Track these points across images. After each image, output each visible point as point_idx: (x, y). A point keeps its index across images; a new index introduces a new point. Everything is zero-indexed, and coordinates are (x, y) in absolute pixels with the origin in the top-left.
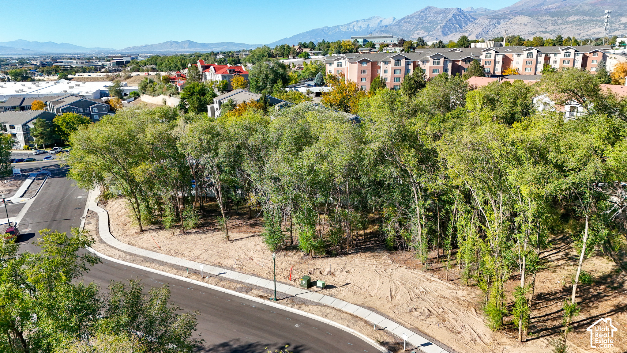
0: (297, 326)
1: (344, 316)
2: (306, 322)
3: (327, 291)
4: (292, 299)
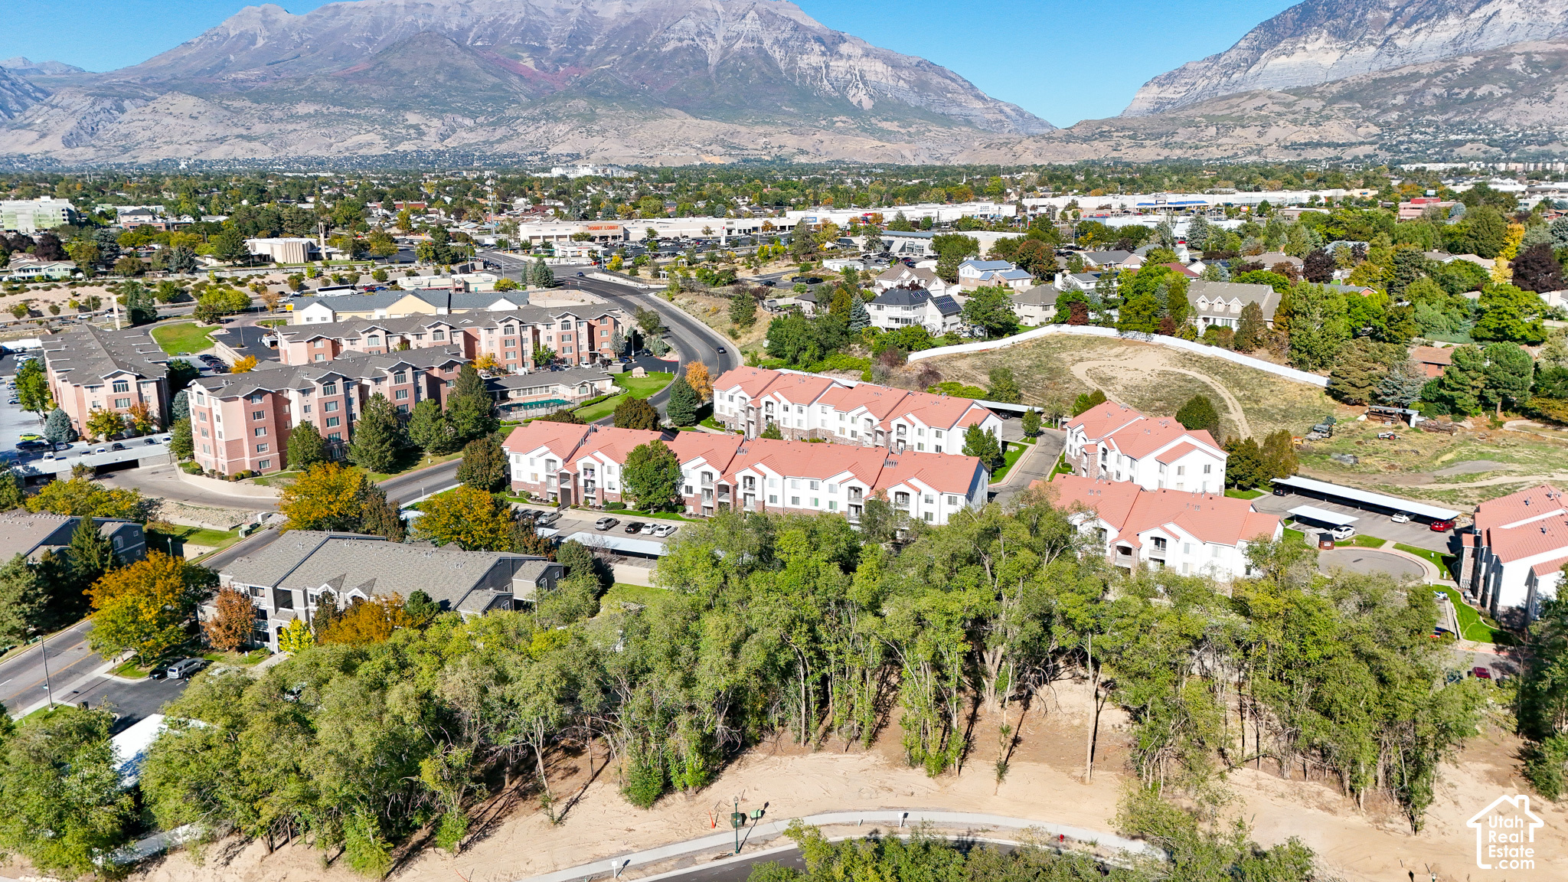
4: (749, 843)
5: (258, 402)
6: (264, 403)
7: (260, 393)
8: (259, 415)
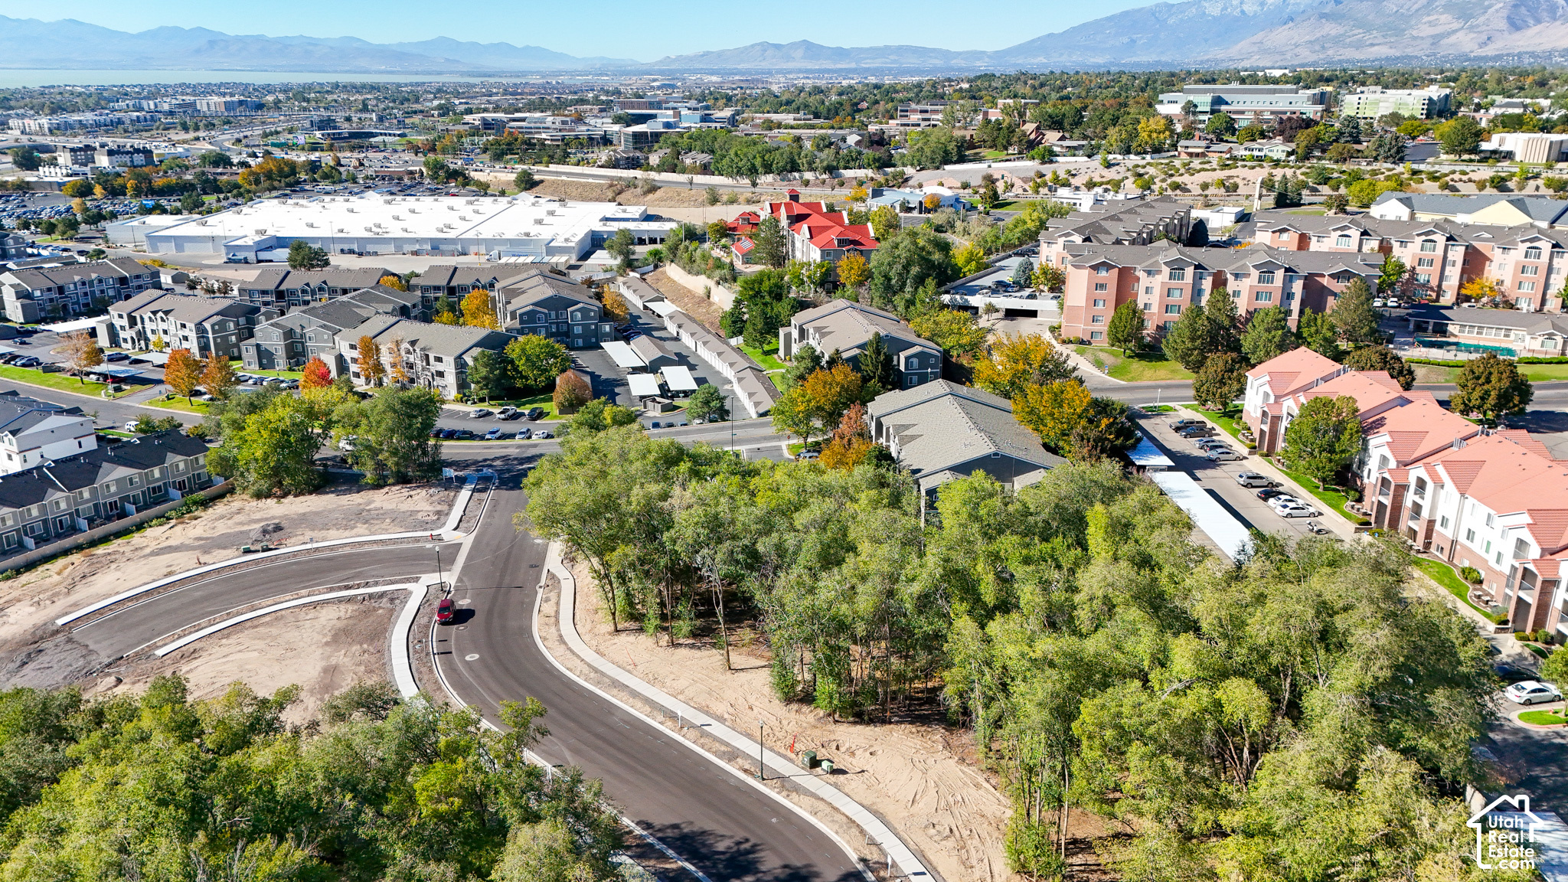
0: (774, 820)
1: (838, 817)
2: (788, 816)
3: (833, 778)
4: (783, 782)
5: (1103, 273)
6: (1110, 277)
7: (1106, 266)
8: (1101, 286)
